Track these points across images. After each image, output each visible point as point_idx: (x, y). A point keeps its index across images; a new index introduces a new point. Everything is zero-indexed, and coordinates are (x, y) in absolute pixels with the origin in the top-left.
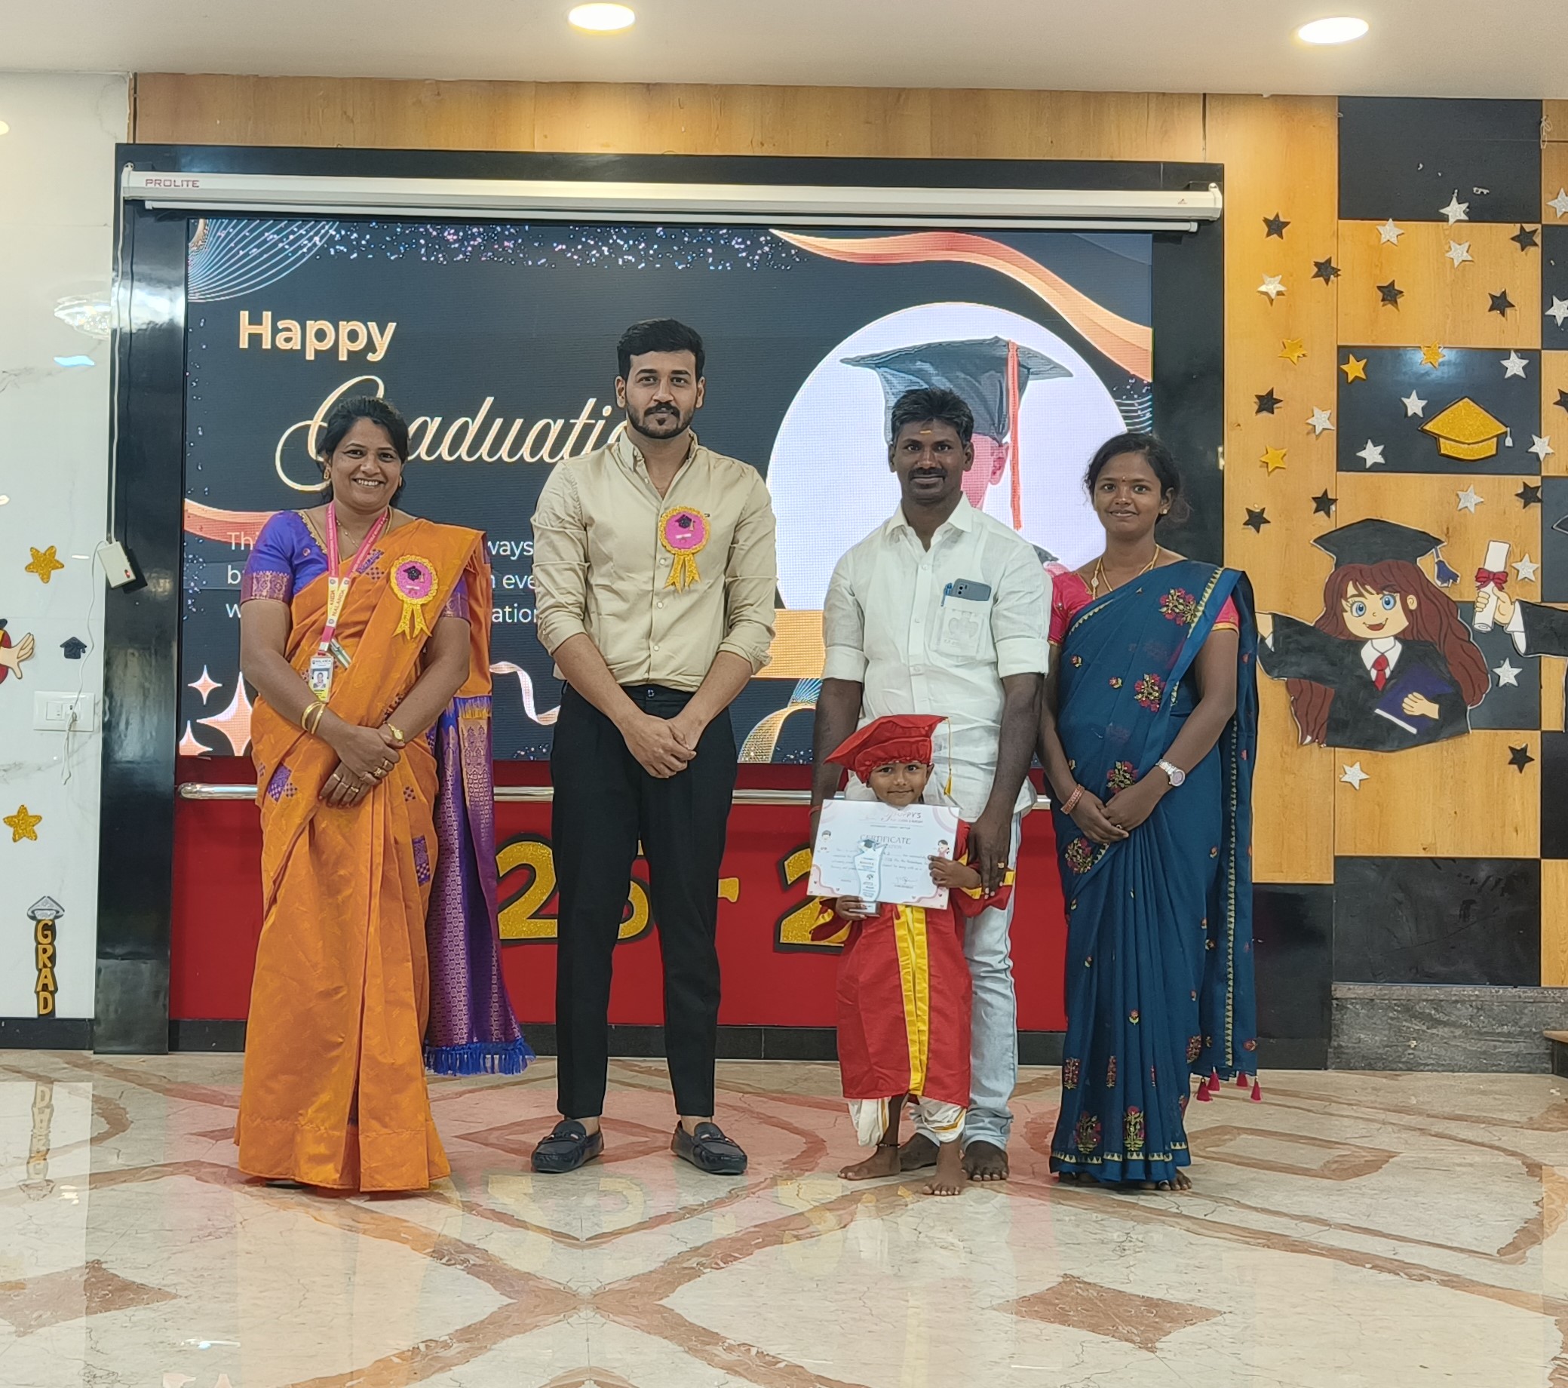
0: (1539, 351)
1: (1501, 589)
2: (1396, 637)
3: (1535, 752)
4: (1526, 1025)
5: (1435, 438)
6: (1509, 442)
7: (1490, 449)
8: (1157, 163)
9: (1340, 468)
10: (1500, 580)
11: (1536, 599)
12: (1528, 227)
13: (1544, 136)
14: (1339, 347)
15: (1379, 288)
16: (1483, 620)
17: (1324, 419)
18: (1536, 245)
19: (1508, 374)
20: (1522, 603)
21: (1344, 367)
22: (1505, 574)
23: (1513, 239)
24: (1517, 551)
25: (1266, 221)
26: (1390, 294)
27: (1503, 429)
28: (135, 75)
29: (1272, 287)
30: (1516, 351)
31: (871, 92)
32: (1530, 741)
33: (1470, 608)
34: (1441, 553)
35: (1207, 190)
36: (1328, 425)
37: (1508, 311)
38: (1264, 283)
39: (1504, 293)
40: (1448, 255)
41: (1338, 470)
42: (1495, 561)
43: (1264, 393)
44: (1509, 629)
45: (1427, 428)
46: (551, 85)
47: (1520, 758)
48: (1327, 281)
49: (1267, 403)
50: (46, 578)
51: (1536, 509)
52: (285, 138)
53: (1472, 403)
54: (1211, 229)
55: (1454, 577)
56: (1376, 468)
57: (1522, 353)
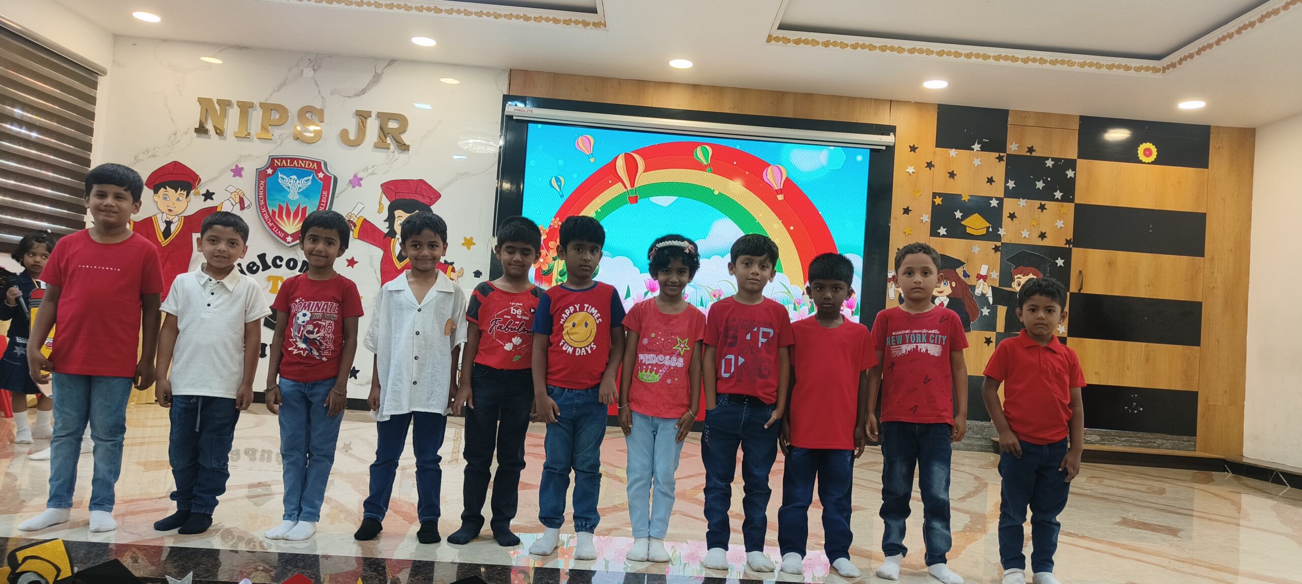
0: (1003, 198)
1: (985, 281)
2: (947, 296)
3: (993, 339)
4: (986, 435)
5: (965, 227)
6: (991, 230)
7: (984, 232)
8: (873, 125)
9: (931, 235)
10: (985, 278)
11: (997, 285)
12: (1002, 154)
13: (1009, 122)
14: (933, 193)
15: (949, 173)
16: (978, 292)
17: (926, 218)
18: (1003, 160)
19: (992, 206)
20: (992, 287)
21: (934, 200)
22: (986, 276)
23: (997, 158)
24: (991, 269)
25: (910, 146)
26: (952, 175)
27: (989, 225)
28: (511, 70)
29: (911, 170)
30: (995, 198)
31: (773, 92)
32: (992, 335)
33: (973, 288)
34: (965, 267)
35: (889, 135)
36: (928, 220)
37: (993, 183)
38: (907, 168)
39: (992, 177)
40: (974, 162)
41: (930, 236)
42: (983, 272)
43: (905, 207)
44: (987, 295)
45: (962, 223)
46: (660, 83)
47: (988, 341)
48: (930, 169)
49: (907, 211)
50: (469, 248)
51: (999, 254)
52: (563, 96)
53: (979, 216)
54: (890, 149)
55: (969, 276)
56: (944, 236)
57: (997, 199)
